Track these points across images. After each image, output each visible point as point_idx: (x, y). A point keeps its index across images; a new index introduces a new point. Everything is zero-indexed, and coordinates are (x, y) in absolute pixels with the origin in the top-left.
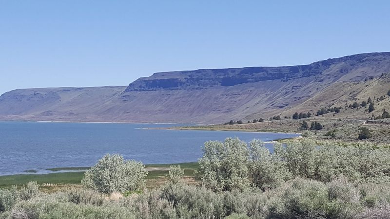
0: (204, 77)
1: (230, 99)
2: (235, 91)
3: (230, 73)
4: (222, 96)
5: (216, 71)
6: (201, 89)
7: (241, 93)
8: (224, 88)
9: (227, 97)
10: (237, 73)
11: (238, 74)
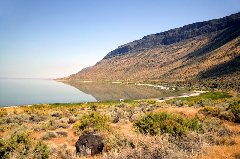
0: (147, 41)
1: (168, 54)
2: (175, 48)
3: (170, 33)
4: (160, 54)
5: (158, 35)
6: (143, 50)
7: (181, 47)
8: (164, 46)
9: (166, 54)
10: (177, 32)
11: (179, 32)
